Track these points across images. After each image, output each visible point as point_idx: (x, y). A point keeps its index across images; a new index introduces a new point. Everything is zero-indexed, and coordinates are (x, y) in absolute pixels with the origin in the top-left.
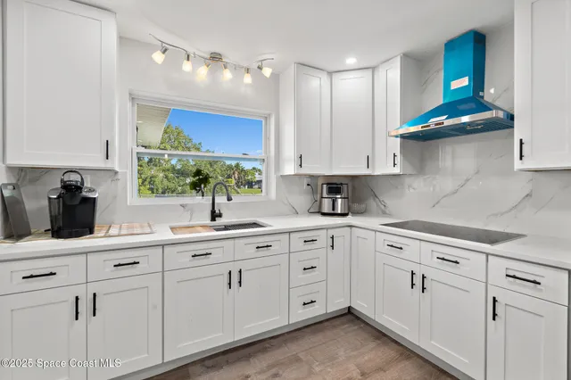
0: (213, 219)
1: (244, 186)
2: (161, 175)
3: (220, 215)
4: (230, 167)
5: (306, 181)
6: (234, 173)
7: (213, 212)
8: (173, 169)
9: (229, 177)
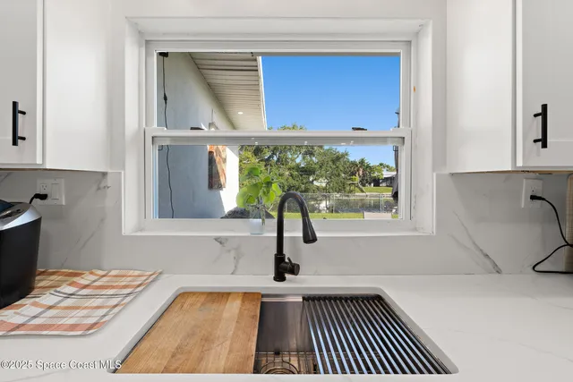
0: (279, 277)
1: (370, 184)
2: (287, 173)
3: (294, 270)
4: (354, 164)
5: (527, 188)
6: (358, 170)
7: (280, 258)
8: (298, 168)
9: (353, 174)
